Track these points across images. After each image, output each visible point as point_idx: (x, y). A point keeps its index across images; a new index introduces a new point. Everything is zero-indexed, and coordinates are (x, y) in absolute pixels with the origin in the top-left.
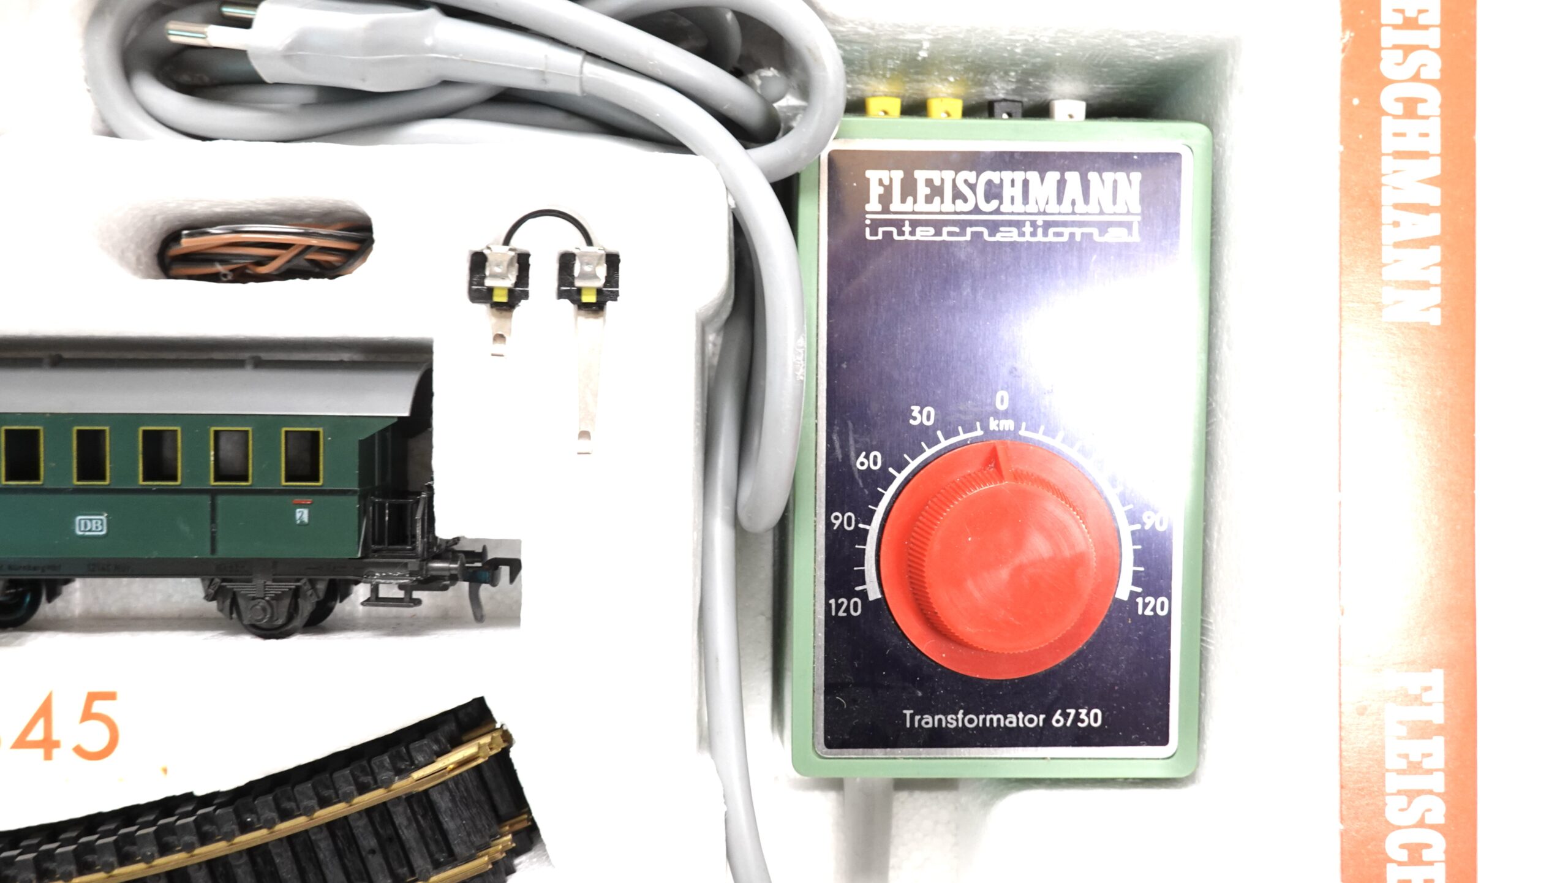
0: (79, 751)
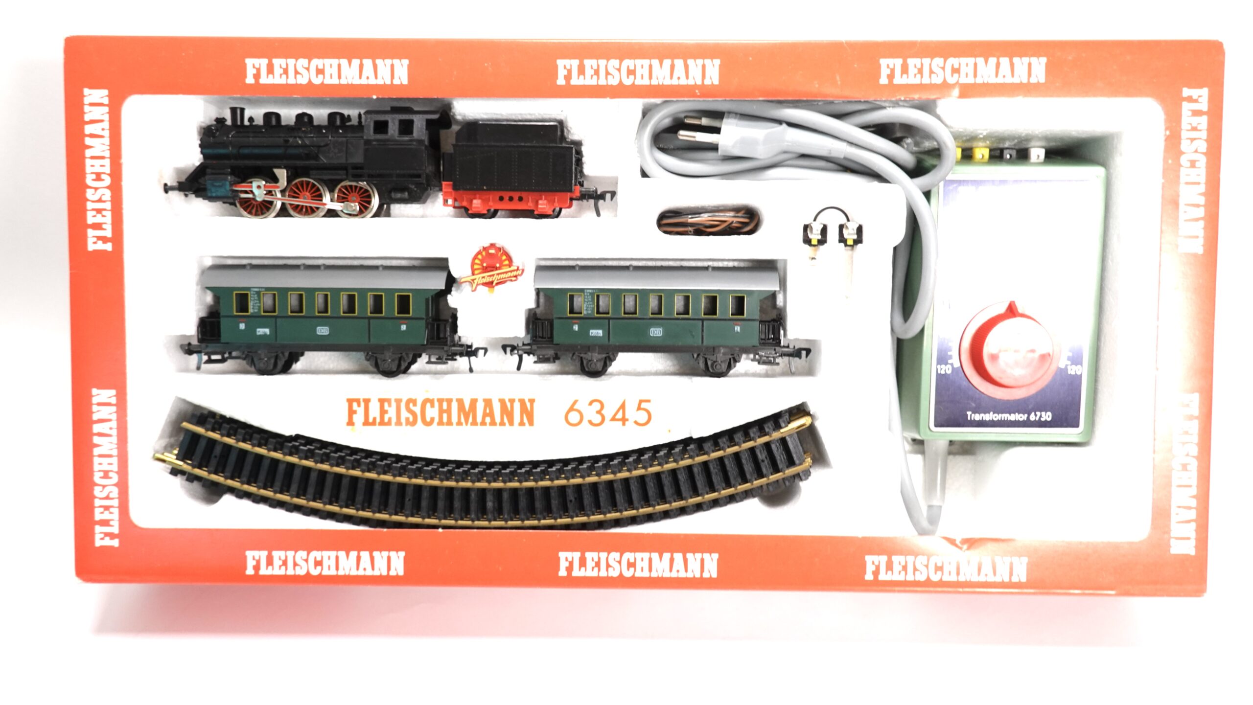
0: (636, 423)
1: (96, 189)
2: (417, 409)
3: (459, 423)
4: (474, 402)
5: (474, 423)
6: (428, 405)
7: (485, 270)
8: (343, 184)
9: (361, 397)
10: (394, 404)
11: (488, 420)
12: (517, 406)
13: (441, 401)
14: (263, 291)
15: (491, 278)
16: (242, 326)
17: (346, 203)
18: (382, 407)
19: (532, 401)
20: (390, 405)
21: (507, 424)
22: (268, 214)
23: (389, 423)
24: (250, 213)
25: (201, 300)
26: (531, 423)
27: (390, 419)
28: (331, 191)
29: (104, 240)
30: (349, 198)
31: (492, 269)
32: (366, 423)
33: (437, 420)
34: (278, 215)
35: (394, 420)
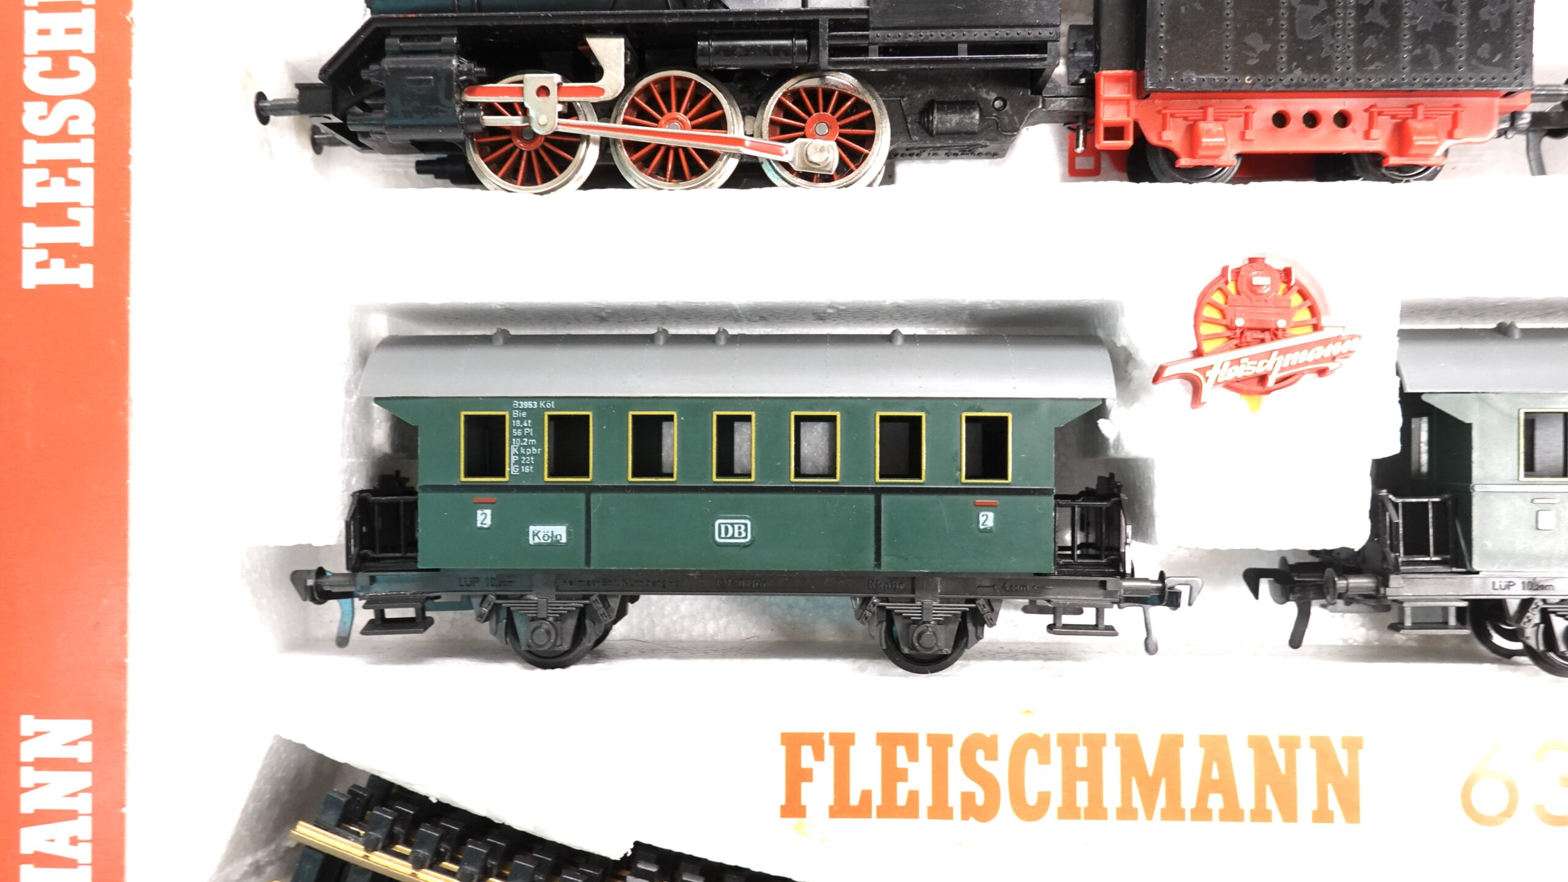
1: (52, 101)
2: (999, 769)
3: (1126, 812)
4: (1171, 746)
5: (1174, 812)
6: (1032, 755)
7: (1238, 338)
8: (790, 84)
9: (826, 727)
10: (925, 752)
11: (1216, 802)
12: (1307, 762)
13: (1068, 742)
14: (551, 409)
15: (1261, 363)
16: (484, 518)
17: (799, 140)
18: (889, 759)
19: (1353, 745)
20: (913, 756)
21: (1276, 814)
22: (561, 178)
23: (911, 810)
24: (511, 176)
25: (359, 438)
26: (1352, 812)
27: (913, 796)
28: (750, 110)
29: (71, 254)
30: (809, 130)
31: (1261, 336)
32: (841, 808)
33: (1056, 801)
34: (590, 183)
35: (926, 800)
